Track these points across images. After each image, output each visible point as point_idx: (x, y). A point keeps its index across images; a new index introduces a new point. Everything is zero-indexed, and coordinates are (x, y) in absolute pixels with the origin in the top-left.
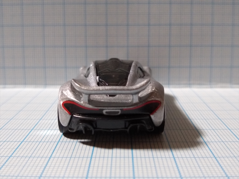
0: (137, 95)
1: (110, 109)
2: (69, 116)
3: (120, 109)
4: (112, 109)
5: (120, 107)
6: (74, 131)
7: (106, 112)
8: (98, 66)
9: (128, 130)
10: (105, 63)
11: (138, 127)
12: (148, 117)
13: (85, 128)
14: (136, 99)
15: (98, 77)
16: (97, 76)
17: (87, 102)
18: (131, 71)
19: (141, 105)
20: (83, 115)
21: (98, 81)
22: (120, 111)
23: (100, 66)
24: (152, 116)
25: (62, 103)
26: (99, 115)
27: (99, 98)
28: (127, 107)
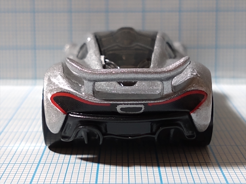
0: (169, 82)
1: (128, 104)
2: (62, 116)
3: (143, 104)
4: (131, 104)
5: (143, 100)
6: (71, 140)
7: (122, 109)
8: (101, 40)
9: (156, 137)
10: (112, 35)
11: (172, 131)
12: (187, 117)
13: (89, 135)
14: (167, 89)
15: (103, 57)
16: (101, 54)
17: (92, 94)
18: (155, 47)
19: (175, 97)
20: (84, 113)
21: (104, 63)
22: (143, 106)
23: (103, 39)
24: (193, 115)
25: (49, 96)
26: (111, 113)
27: (108, 88)
28: (155, 100)
